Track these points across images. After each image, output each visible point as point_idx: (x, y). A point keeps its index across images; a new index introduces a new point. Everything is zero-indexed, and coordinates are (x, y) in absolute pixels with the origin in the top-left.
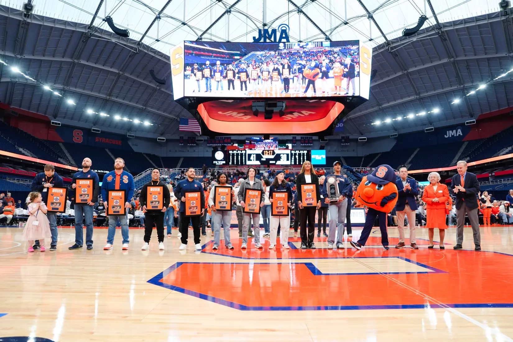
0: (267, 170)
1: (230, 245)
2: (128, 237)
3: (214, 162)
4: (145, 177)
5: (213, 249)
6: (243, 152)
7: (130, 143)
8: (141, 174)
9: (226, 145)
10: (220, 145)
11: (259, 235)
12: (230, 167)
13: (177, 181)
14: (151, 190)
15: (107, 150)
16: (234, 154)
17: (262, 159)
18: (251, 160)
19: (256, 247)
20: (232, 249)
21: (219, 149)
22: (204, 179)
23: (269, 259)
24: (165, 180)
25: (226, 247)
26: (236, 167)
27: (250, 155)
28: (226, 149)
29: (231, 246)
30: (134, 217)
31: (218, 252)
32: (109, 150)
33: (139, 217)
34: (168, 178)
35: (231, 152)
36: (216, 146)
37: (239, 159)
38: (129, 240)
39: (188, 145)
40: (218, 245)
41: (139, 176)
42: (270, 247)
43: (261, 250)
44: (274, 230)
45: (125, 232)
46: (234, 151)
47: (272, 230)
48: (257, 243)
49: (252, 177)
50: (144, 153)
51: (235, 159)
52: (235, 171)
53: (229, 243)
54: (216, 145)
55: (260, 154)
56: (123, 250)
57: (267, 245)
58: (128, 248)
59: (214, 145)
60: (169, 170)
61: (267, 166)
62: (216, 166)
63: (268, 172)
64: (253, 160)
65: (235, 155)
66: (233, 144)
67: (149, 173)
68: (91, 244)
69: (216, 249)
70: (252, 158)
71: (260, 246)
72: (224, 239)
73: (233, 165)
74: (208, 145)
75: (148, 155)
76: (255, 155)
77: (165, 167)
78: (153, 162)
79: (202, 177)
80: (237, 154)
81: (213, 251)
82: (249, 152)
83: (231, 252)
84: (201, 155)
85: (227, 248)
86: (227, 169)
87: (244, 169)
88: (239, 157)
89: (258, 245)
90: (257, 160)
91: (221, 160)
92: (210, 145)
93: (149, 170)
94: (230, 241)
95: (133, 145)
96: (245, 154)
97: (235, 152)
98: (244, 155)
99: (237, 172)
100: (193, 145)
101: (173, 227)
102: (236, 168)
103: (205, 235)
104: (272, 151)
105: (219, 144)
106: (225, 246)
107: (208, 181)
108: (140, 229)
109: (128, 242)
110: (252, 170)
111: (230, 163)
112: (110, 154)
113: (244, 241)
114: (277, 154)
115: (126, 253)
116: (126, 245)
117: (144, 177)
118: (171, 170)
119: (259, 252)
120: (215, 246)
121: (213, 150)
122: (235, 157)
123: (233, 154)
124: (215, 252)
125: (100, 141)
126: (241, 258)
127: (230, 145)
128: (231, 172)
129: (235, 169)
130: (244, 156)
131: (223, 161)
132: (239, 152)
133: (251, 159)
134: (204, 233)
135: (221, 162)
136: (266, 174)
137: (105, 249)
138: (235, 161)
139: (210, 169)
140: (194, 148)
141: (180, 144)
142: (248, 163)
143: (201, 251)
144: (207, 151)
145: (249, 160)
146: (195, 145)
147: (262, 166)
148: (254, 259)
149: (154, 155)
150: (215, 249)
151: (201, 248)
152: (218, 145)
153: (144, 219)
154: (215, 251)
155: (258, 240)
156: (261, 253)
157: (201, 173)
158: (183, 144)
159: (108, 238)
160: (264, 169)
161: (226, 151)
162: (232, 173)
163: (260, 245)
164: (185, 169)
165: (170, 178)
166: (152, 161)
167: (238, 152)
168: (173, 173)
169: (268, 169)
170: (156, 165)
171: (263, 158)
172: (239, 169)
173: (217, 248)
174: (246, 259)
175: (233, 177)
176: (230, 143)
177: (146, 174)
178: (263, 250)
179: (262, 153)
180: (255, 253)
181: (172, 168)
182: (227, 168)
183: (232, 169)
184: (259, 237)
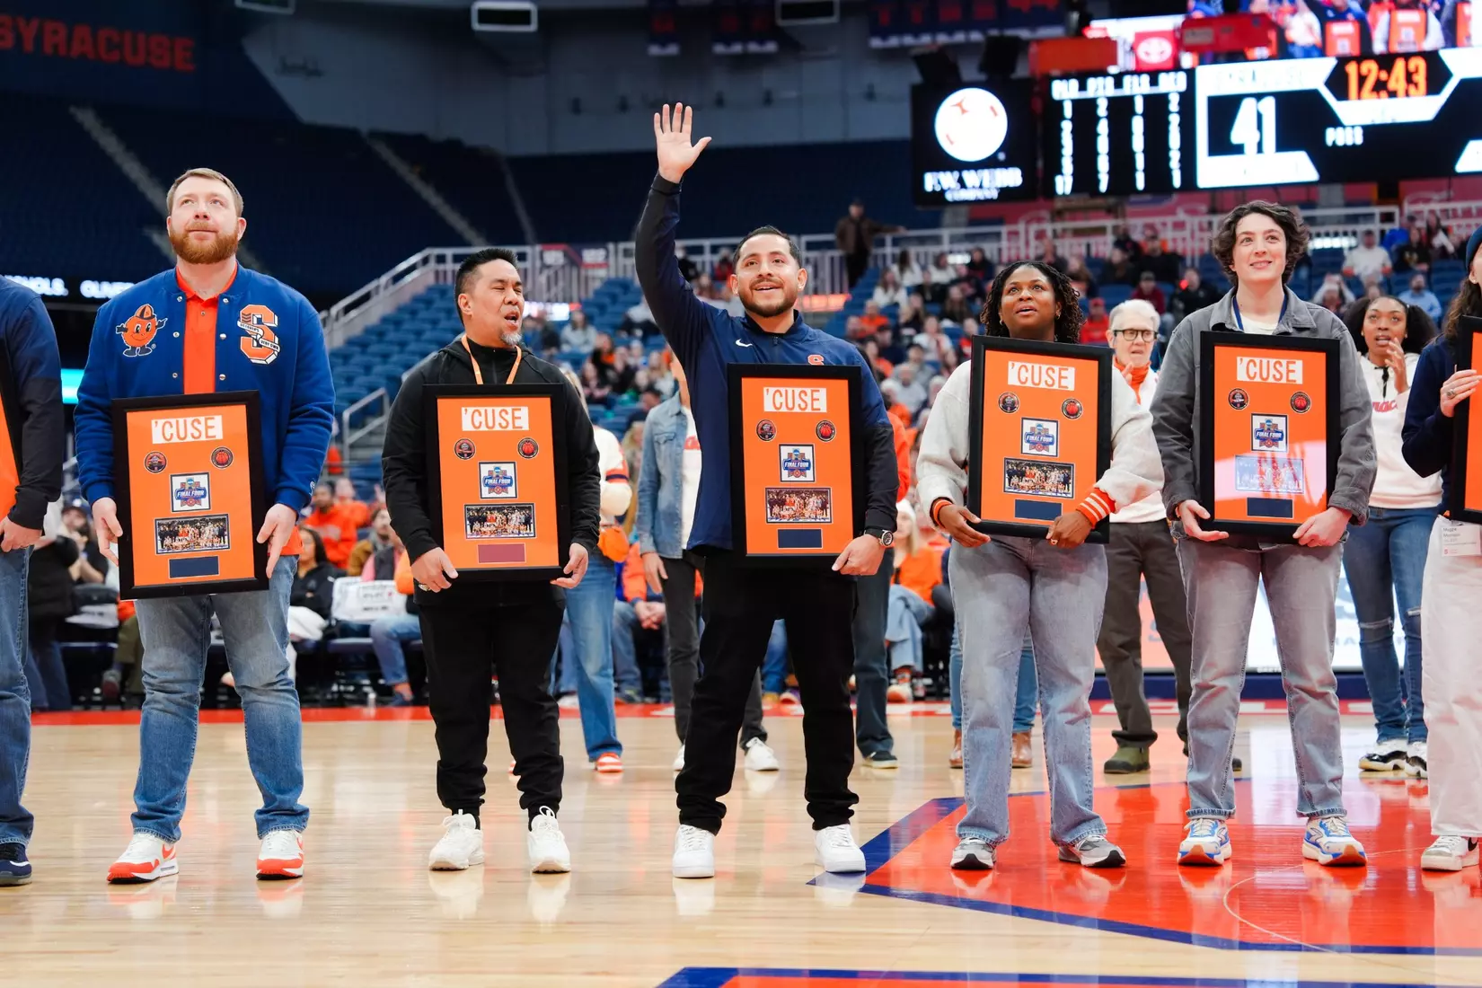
0: (1376, 226)
1: (1090, 834)
2: (296, 782)
3: (931, 181)
4: (392, 321)
5: (958, 867)
6: (1172, 84)
7: (262, 56)
8: (366, 297)
9: (1024, 34)
10: (976, 36)
11: (1333, 757)
12: (1057, 215)
13: (644, 340)
14: (467, 426)
15: (87, 119)
16: (1092, 103)
17: (1333, 136)
18: (1239, 149)
19: (1308, 850)
20: (1111, 865)
21: (969, 70)
22: (853, 323)
23: (1431, 951)
24: (549, 336)
25: (1057, 851)
26: (1111, 211)
27: (1224, 109)
28: (1022, 71)
29: (1097, 844)
30: (329, 633)
31: (994, 886)
32: (108, 115)
33: (364, 630)
34: (571, 322)
35: (1065, 91)
36: (944, 49)
37: (1138, 143)
38: (304, 800)
39: (719, 49)
40: (992, 836)
41: (347, 309)
42: (1430, 859)
43: (1351, 882)
44: (1458, 711)
45: (272, 743)
46: (1091, 82)
47: (1449, 719)
48: (1315, 823)
49: (1269, 283)
50: (375, 135)
51: (1103, 144)
52: (1105, 247)
53: (1088, 819)
54: (942, 39)
55: (1315, 94)
56: (263, 877)
57: (1400, 843)
58: (297, 864)
59: (926, 39)
60: (574, 261)
61: (1372, 190)
62: (948, 216)
63: (1386, 240)
64: (1250, 148)
65: (1102, 110)
66: (1085, 22)
67: (420, 289)
68: (17, 839)
69: (983, 868)
70: (1242, 131)
71: (1342, 850)
72: (1046, 786)
73: (1083, 200)
74: (876, 43)
75: (409, 145)
76: (1269, 106)
77: (548, 238)
78: (452, 200)
79: (837, 302)
80: (1121, 109)
81: (958, 883)
82: (1216, 80)
83: (1099, 888)
84: (824, 129)
85: (1070, 858)
86: (1040, 235)
87: (1179, 226)
88: (1138, 125)
89: (1324, 840)
90: (1284, 144)
91: (990, 163)
92: (893, 42)
93: (425, 261)
94: (1089, 802)
95: (287, 69)
96: (1188, 98)
97: (1100, 89)
98: (1174, 106)
99: (1117, 256)
100: (753, 47)
101: (630, 700)
102: (1109, 223)
103: (884, 755)
104: (1419, 64)
105: (967, 28)
106: (1055, 840)
107: (887, 337)
108: (379, 717)
109: (297, 816)
110: (1255, 224)
111: (1064, 184)
112: (110, 144)
113: (1204, 806)
114: (1465, 85)
115: (283, 902)
116: (280, 845)
117: (385, 320)
118: (591, 255)
119: (1338, 895)
120: (972, 846)
121: (916, 77)
122: (1103, 128)
123: (1085, 109)
124: (972, 893)
125: (29, 46)
126: (1186, 938)
127: (1056, 32)
128: (1072, 252)
129: (1101, 231)
130: (1174, 120)
131: (1005, 165)
132: (1137, 87)
133: (1236, 137)
134: (878, 741)
135: (985, 173)
136: (1370, 262)
137: (124, 879)
138: (1103, 164)
139: (895, 242)
140: (769, 79)
141: (655, 50)
142: (1214, 172)
143: (861, 881)
144: (871, 95)
145: (1222, 144)
146: (771, 47)
147: (1337, 191)
148: (1298, 948)
149: (454, 146)
150: (970, 867)
151: (857, 860)
152: (960, 37)
153: (405, 641)
154: (972, 882)
155: (1329, 796)
156: (1357, 901)
157: (825, 273)
158: (673, 50)
159: (143, 791)
160: (1354, 219)
161: (1027, 83)
162: (1074, 264)
163: (1340, 840)
164: (699, 250)
165: (589, 320)
166: (439, 189)
167: (1126, 91)
168: (609, 283)
169: (1387, 218)
170: (475, 224)
171: (1336, 123)
172: (1137, 228)
173: (985, 857)
174: (1227, 944)
175: (1091, 292)
176: (1057, 19)
177: (405, 298)
178: (1372, 876)
179: (1329, 83)
180: (1310, 900)
181: (598, 241)
182: (1034, 228)
183: (1078, 233)
184: (1331, 771)
